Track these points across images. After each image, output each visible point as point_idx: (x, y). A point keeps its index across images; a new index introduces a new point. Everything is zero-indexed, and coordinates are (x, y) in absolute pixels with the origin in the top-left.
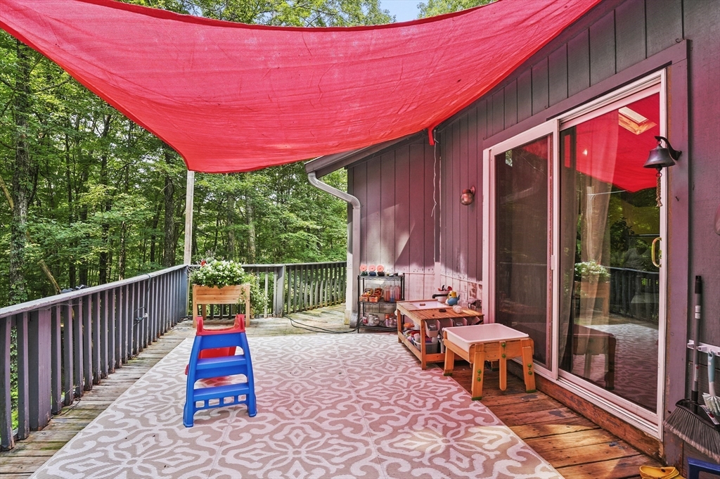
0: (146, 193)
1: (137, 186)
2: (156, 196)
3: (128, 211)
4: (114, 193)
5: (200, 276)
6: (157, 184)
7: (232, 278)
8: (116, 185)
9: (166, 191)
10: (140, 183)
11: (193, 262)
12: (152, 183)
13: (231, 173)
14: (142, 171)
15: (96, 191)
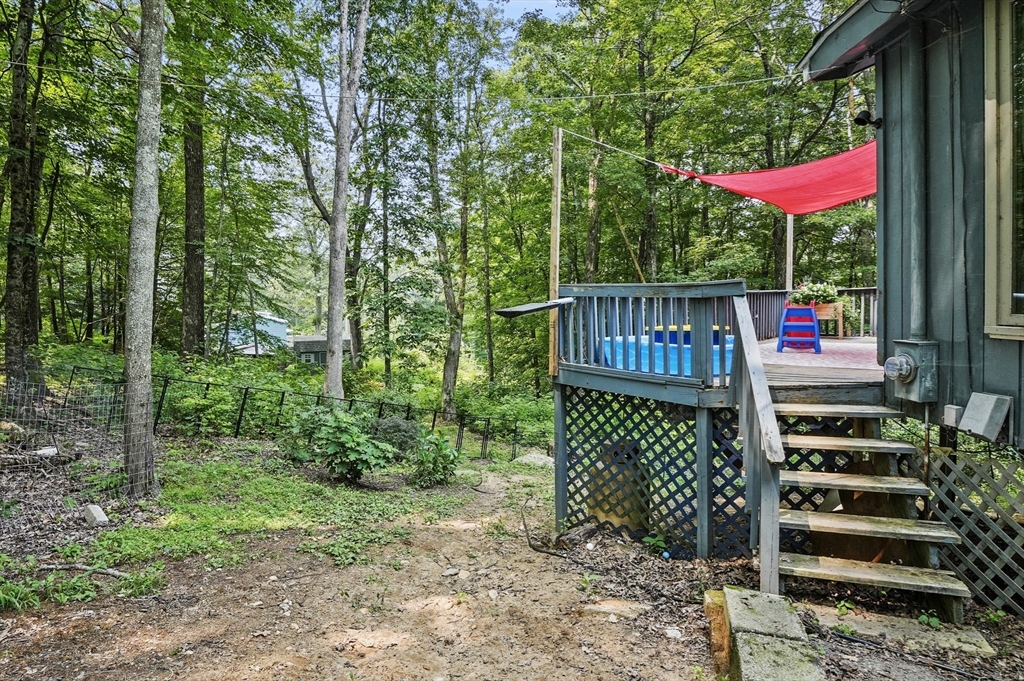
0: (753, 238)
1: (742, 233)
2: (765, 242)
3: (738, 258)
4: (717, 243)
5: (798, 295)
6: (765, 226)
7: (825, 297)
8: (719, 235)
9: (775, 234)
10: (745, 229)
11: (794, 288)
12: (758, 227)
13: (845, 204)
14: (746, 213)
15: (701, 245)
